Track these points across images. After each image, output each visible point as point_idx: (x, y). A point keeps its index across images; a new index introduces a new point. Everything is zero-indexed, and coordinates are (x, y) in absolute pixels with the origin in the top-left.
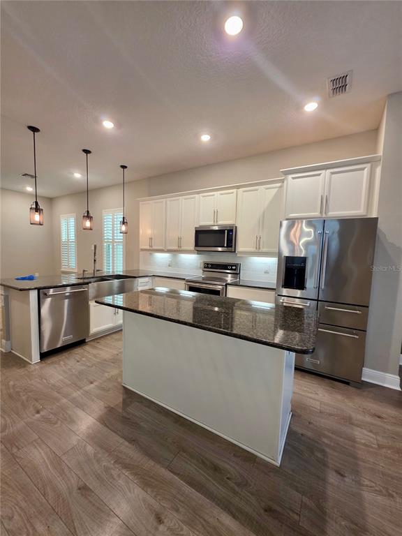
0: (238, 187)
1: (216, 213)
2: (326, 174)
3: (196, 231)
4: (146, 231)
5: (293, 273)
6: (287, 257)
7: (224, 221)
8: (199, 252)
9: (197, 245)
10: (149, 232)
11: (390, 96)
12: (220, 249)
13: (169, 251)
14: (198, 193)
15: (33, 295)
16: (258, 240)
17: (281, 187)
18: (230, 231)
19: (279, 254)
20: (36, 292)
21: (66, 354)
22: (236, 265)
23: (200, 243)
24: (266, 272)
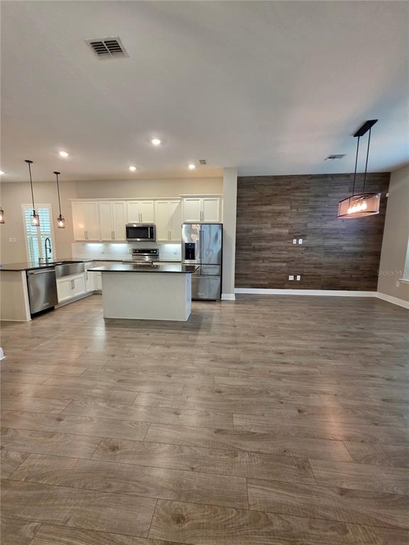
0: (155, 200)
1: (140, 215)
2: (202, 200)
3: (127, 228)
4: (79, 226)
5: (189, 251)
6: (186, 244)
7: (146, 221)
8: (129, 242)
9: (128, 237)
10: (81, 226)
11: (225, 168)
12: (138, 240)
13: (103, 242)
14: (126, 200)
15: (24, 273)
16: (170, 234)
17: (180, 202)
18: (152, 228)
19: (182, 242)
20: (25, 272)
21: (47, 315)
22: (156, 250)
23: (130, 236)
24: (175, 253)
